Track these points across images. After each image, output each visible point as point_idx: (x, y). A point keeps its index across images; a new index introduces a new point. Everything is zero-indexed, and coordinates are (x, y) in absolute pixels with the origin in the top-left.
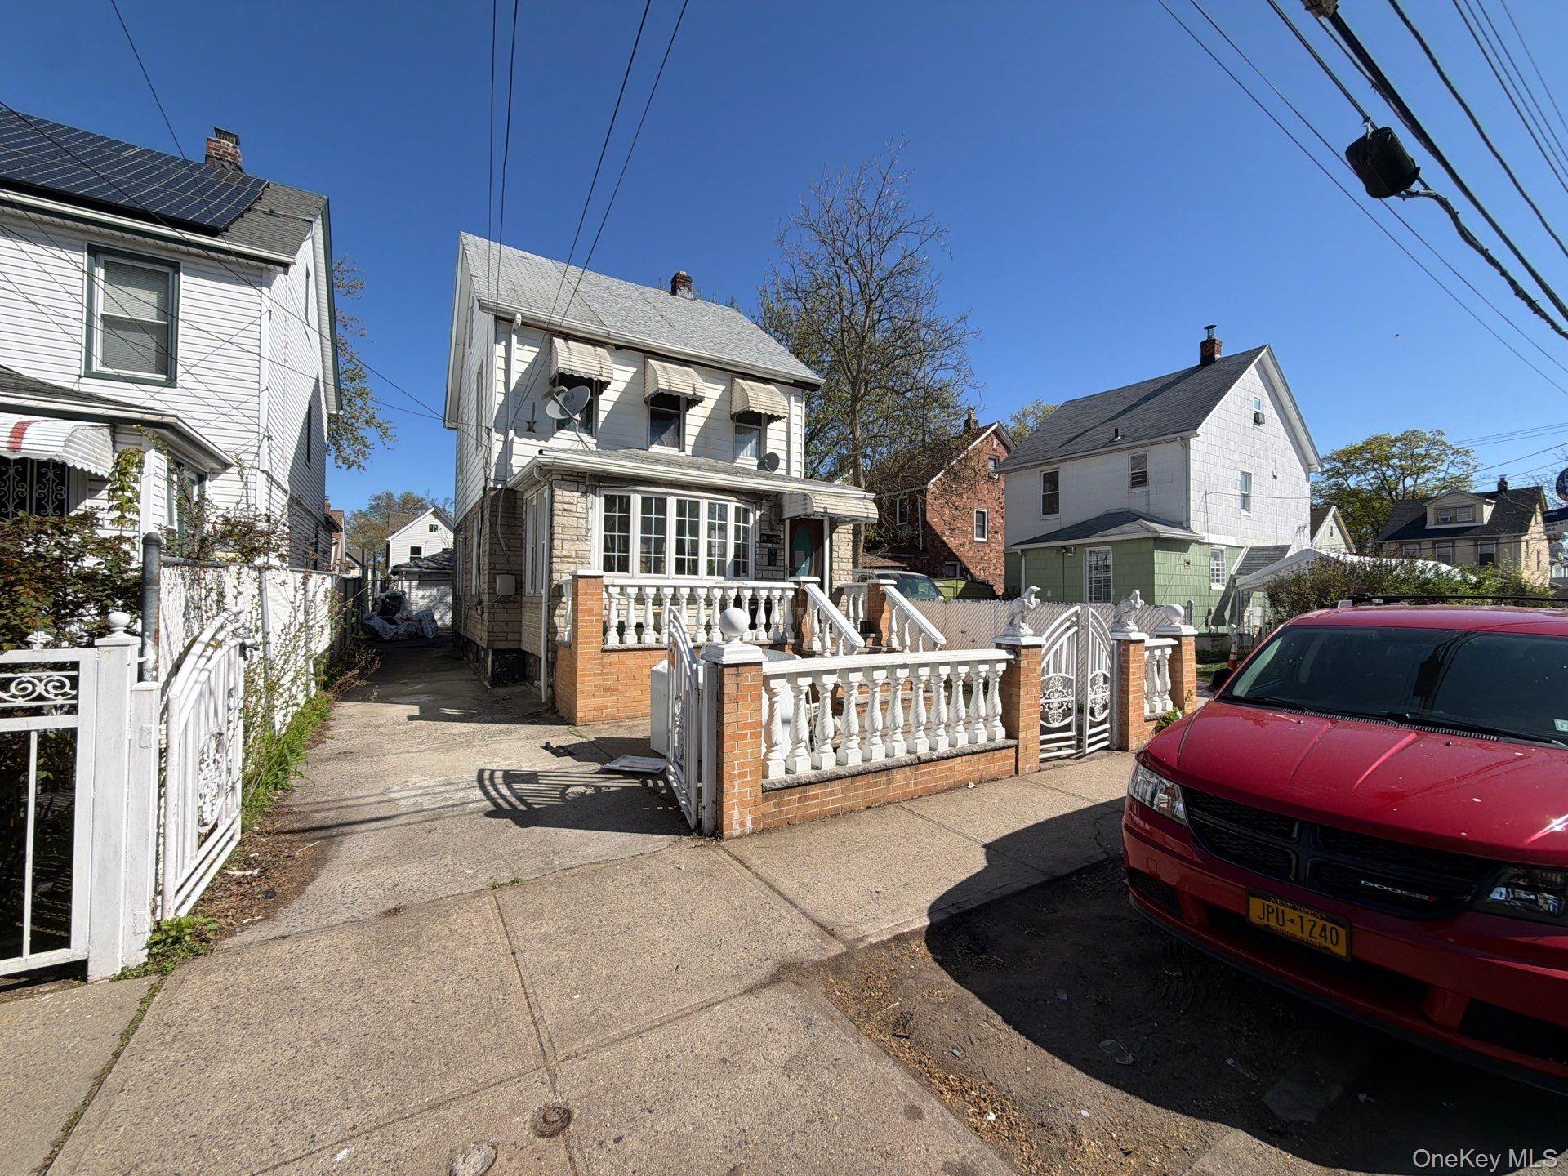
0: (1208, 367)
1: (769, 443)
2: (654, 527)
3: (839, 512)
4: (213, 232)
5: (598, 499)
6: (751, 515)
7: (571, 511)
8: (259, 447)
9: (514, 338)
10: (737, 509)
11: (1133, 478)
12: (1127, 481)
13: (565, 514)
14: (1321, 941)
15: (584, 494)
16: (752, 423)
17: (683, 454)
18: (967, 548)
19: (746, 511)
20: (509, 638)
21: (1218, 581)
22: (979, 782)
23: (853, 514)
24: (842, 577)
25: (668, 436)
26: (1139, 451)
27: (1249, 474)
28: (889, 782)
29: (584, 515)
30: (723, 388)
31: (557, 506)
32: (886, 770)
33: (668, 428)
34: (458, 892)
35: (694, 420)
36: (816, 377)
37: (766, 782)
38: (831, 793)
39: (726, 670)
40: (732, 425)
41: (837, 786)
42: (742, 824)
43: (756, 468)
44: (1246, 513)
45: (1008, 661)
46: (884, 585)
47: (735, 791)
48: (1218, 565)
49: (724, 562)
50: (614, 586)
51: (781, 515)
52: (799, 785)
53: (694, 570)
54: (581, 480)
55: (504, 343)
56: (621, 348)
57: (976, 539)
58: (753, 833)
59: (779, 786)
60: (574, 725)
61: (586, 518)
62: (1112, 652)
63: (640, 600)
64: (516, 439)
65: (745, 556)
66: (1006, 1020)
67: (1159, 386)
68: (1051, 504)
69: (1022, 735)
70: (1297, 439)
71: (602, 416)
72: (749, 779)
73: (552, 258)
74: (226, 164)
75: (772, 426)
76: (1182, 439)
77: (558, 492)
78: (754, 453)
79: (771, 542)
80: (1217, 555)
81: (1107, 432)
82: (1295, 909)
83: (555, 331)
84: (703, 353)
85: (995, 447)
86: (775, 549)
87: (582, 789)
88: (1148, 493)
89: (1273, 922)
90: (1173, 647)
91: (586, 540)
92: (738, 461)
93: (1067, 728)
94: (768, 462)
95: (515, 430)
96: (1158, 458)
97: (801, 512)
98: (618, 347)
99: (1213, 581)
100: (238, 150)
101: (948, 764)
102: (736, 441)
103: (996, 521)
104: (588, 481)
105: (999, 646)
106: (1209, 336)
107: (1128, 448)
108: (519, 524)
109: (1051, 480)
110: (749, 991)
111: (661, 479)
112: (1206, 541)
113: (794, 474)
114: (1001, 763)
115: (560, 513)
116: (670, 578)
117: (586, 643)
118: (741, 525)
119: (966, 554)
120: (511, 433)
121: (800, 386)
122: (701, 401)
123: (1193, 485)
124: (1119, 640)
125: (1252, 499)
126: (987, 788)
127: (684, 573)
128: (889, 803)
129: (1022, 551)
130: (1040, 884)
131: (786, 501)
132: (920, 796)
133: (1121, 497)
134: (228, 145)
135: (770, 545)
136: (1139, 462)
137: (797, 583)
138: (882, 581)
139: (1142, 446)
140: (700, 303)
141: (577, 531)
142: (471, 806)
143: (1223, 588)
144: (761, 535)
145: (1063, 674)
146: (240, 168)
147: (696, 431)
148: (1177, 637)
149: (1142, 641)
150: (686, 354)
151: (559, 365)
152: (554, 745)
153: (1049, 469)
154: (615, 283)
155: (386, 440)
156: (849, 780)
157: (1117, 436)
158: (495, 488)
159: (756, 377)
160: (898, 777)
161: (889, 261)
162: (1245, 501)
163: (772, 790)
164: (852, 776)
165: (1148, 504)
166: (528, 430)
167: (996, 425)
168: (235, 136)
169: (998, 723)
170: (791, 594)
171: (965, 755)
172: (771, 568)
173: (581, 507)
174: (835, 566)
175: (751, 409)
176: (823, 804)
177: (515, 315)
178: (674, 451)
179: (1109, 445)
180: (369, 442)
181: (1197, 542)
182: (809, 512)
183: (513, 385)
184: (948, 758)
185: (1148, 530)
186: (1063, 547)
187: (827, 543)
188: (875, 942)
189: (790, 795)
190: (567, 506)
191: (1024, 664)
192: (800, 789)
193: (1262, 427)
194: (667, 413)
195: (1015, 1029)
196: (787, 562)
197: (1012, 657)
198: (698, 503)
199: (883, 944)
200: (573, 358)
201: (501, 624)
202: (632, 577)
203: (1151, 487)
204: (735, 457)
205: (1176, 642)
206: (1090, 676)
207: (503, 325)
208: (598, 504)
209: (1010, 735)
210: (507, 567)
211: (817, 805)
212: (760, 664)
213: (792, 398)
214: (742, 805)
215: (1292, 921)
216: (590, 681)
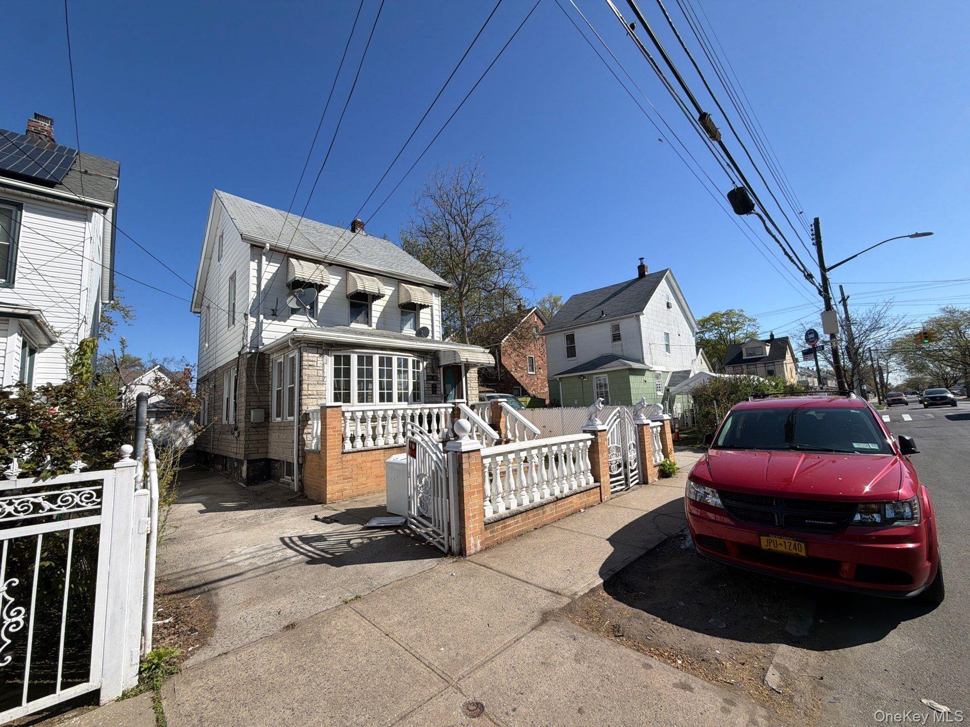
0: (643, 279)
1: (421, 321)
2: (365, 374)
3: (474, 361)
4: (51, 185)
5: (330, 358)
6: (421, 364)
7: (313, 366)
8: (78, 329)
9: (264, 258)
10: (414, 361)
11: (613, 337)
12: (610, 339)
13: (310, 368)
14: (794, 551)
15: (321, 355)
16: (411, 309)
17: (370, 328)
18: (525, 378)
19: (418, 362)
20: (260, 451)
21: (660, 390)
22: (585, 508)
23: (482, 362)
24: (473, 399)
25: (361, 317)
26: (615, 323)
27: (668, 334)
28: (544, 513)
29: (321, 368)
30: (393, 289)
31: (305, 363)
32: (542, 506)
33: (360, 313)
34: (324, 609)
35: (377, 308)
36: (446, 283)
37: (486, 519)
38: (517, 522)
39: (464, 455)
40: (399, 311)
41: (519, 518)
42: (476, 546)
43: (415, 336)
44: (669, 354)
45: (591, 439)
46: (501, 402)
47: (471, 526)
48: (659, 382)
49: (407, 393)
50: (348, 411)
51: (439, 364)
52: (502, 519)
53: (390, 399)
54: (320, 346)
55: (256, 261)
56: (331, 265)
57: (529, 373)
58: (481, 551)
59: (492, 521)
60: (326, 503)
61: (323, 370)
62: (635, 431)
63: (363, 420)
64: (265, 321)
65: (418, 389)
66: (663, 620)
67: (619, 288)
68: (571, 352)
69: (602, 480)
70: (686, 315)
71: (320, 306)
72: (477, 518)
73: (276, 208)
74: (43, 137)
75: (422, 311)
76: (636, 316)
77: (305, 354)
78: (412, 327)
79: (433, 380)
80: (658, 377)
81: (596, 313)
82: (781, 538)
83: (291, 254)
84: (382, 269)
85: (536, 320)
86: (436, 384)
87: (360, 541)
88: (622, 345)
89: (772, 547)
90: (660, 426)
91: (323, 384)
92: (404, 332)
93: (619, 474)
94: (422, 333)
95: (264, 315)
96: (625, 325)
97: (452, 362)
98: (330, 264)
99: (657, 390)
100: (52, 129)
101: (570, 499)
102: (402, 320)
103: (539, 362)
104: (323, 347)
105: (585, 432)
106: (642, 263)
107: (609, 321)
108: (266, 375)
109: (571, 339)
110: (534, 628)
111: (368, 345)
112: (652, 369)
113: (436, 339)
114: (593, 497)
115: (307, 367)
116: (377, 405)
117: (332, 449)
118: (416, 370)
119: (524, 381)
120: (262, 317)
121: (438, 289)
122: (383, 297)
123: (643, 339)
124: (638, 425)
125: (670, 347)
126: (591, 511)
127: (384, 401)
128: (545, 525)
129: (560, 378)
130: (644, 554)
131: (441, 355)
132: (559, 519)
133: (608, 347)
134: (45, 125)
135: (432, 382)
136: (617, 328)
137: (454, 403)
138: (500, 400)
139: (616, 320)
140: (370, 238)
141: (317, 378)
142: (293, 559)
143: (663, 394)
144: (427, 376)
145: (616, 445)
146: (53, 140)
147: (378, 314)
148: (662, 421)
149: (648, 424)
150: (372, 269)
151: (296, 275)
152: (320, 517)
153: (569, 332)
154: (318, 224)
155: (127, 319)
156: (525, 514)
157: (603, 314)
158: (250, 353)
159: (412, 282)
160: (548, 509)
161: (477, 218)
162: (668, 349)
163: (489, 523)
164: (527, 511)
165: (622, 350)
166: (272, 315)
167: (535, 308)
168: (50, 119)
169: (590, 474)
170: (450, 410)
171: (577, 493)
172: (434, 395)
173: (320, 363)
174: (469, 392)
175: (412, 301)
176: (513, 530)
177: (265, 244)
178: (365, 327)
179: (599, 319)
180: (113, 320)
181: (648, 370)
182: (458, 361)
183: (263, 287)
184: (570, 496)
185: (625, 365)
186: (581, 376)
187: (464, 379)
188: (582, 594)
189: (498, 526)
190: (311, 363)
191: (599, 441)
192: (502, 522)
193: (671, 309)
194: (358, 303)
195: (669, 622)
196: (442, 392)
197: (594, 437)
198: (391, 358)
199: (586, 595)
200: (303, 271)
201: (254, 442)
202: (353, 406)
203: (623, 341)
204: (402, 330)
205: (662, 424)
206: (628, 445)
207: (257, 250)
208: (330, 361)
209: (597, 480)
210: (259, 404)
211: (511, 530)
212: (479, 450)
213: (434, 295)
214: (474, 534)
215: (780, 544)
216: (335, 473)
